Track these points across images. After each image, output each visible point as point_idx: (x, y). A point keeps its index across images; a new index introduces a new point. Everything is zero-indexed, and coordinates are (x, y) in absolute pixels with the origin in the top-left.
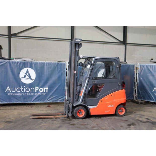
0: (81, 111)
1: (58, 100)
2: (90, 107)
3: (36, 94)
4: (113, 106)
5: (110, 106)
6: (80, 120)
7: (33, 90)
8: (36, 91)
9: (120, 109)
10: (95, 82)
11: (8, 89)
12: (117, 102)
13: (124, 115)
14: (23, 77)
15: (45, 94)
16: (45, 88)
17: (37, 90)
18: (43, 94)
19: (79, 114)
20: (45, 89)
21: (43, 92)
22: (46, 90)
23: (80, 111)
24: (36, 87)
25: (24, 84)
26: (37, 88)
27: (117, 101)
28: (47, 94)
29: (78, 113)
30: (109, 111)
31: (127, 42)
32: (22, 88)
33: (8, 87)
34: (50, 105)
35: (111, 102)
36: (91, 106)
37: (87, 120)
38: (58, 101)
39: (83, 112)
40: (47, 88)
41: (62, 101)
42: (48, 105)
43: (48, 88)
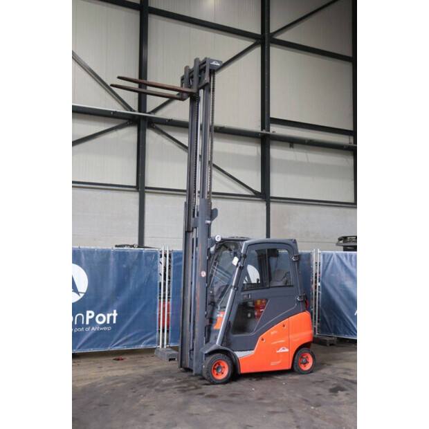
0: (219, 365)
1: (140, 342)
2: (239, 354)
3: (89, 329)
4: (287, 350)
5: (281, 350)
6: (219, 386)
7: (80, 318)
8: (87, 323)
9: (302, 357)
10: (248, 295)
12: (295, 340)
13: (311, 371)
15: (109, 329)
16: (111, 315)
17: (90, 320)
18: (105, 328)
19: (216, 372)
20: (109, 315)
21: (105, 325)
22: (112, 318)
23: (217, 365)
24: (88, 312)
26: (90, 315)
27: (296, 338)
28: (114, 327)
29: (214, 369)
30: (279, 362)
31: (271, 195)
34: (122, 357)
35: (283, 341)
36: (242, 351)
37: (236, 386)
38: (142, 346)
39: (224, 367)
40: (115, 314)
41: (149, 346)
42: (117, 357)
43: (117, 312)
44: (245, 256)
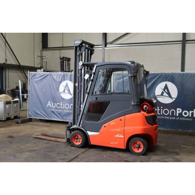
0: (78, 136)
2: (90, 133)
5: (117, 136)
9: (135, 143)
10: (96, 98)
11: (49, 104)
14: (63, 91)
19: (76, 140)
25: (63, 100)
27: (129, 130)
29: (75, 138)
30: (116, 143)
32: (61, 104)
33: (49, 102)
35: (119, 130)
36: (91, 131)
44: (94, 74)
